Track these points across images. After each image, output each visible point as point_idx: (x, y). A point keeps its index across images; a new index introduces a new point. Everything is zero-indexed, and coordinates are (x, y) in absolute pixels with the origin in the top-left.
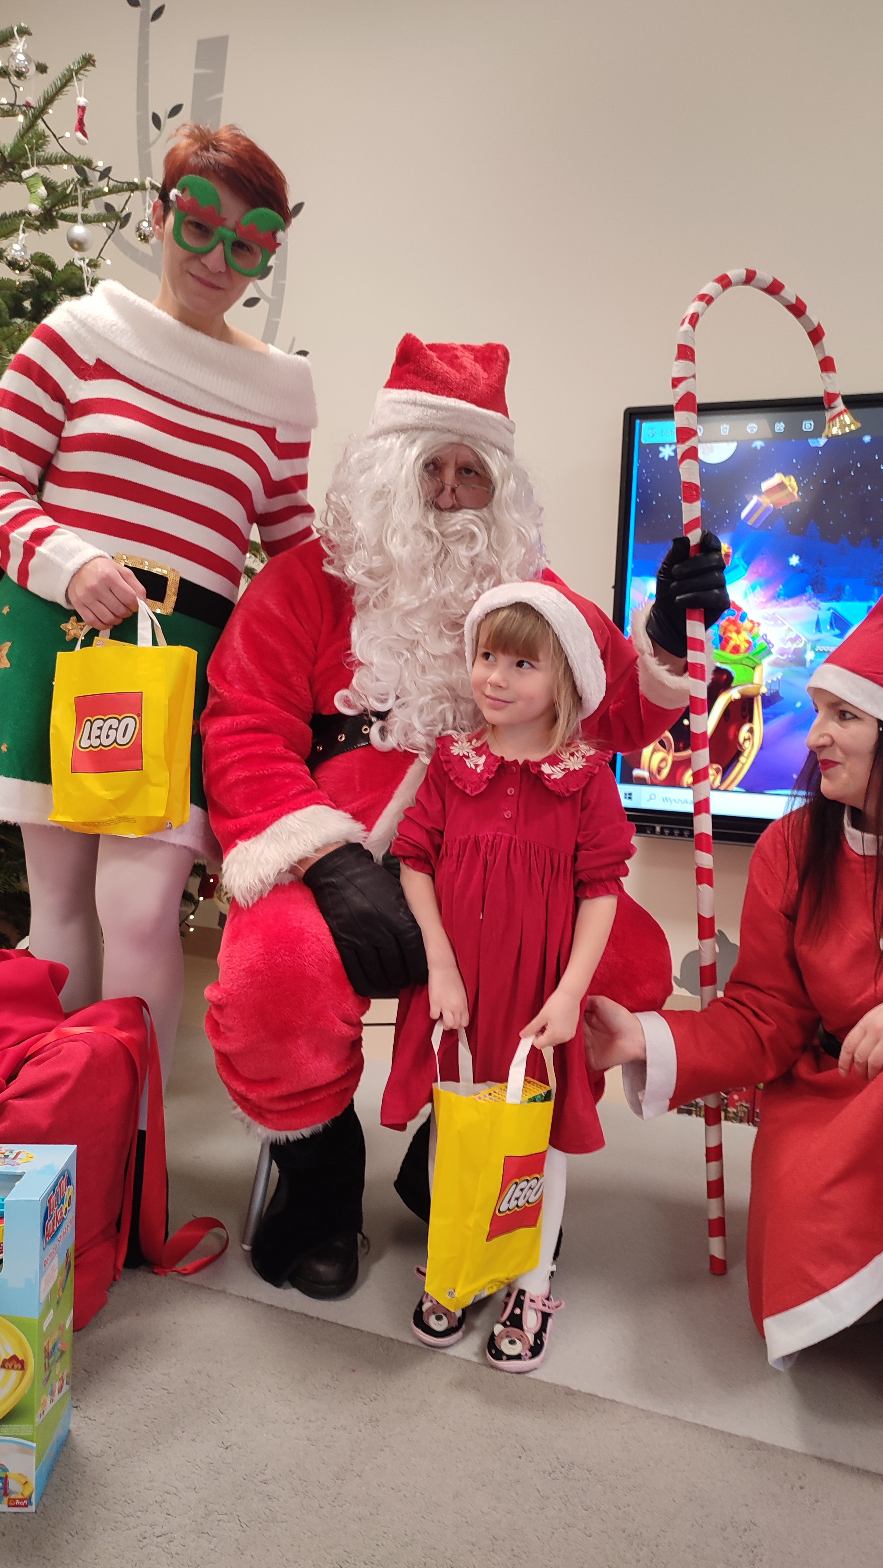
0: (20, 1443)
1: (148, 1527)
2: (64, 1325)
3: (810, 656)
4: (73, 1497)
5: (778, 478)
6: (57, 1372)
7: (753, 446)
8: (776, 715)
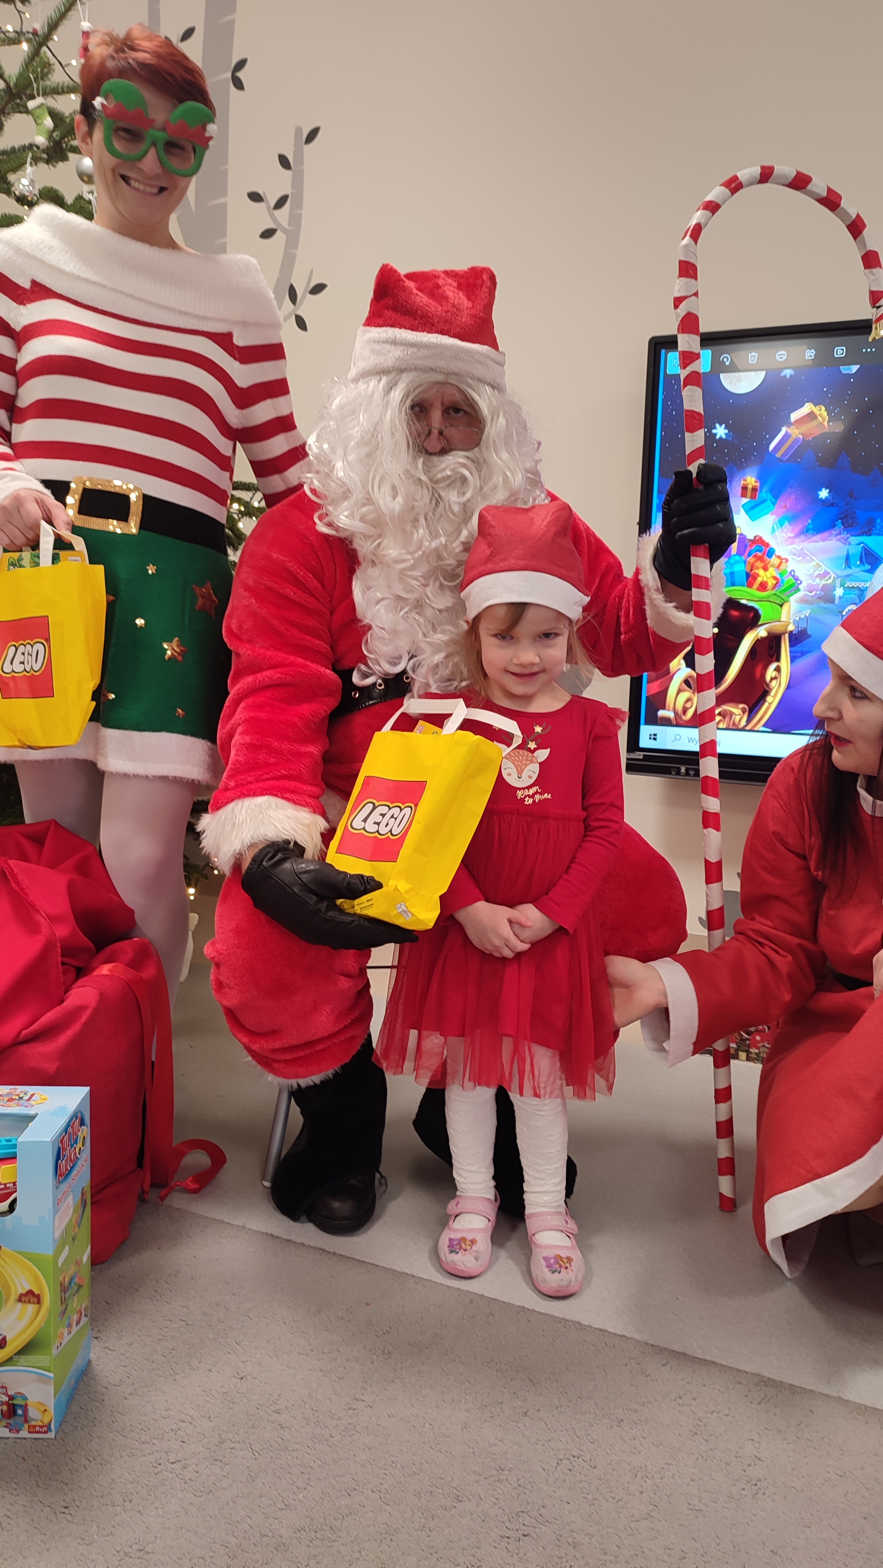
0: (38, 1373)
1: (163, 1454)
2: (81, 1261)
3: (839, 592)
4: (91, 1424)
5: (808, 408)
6: (74, 1306)
7: (783, 374)
8: (803, 654)
